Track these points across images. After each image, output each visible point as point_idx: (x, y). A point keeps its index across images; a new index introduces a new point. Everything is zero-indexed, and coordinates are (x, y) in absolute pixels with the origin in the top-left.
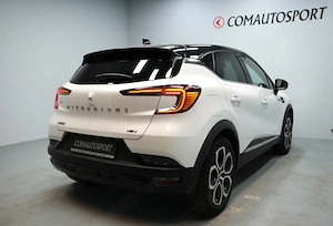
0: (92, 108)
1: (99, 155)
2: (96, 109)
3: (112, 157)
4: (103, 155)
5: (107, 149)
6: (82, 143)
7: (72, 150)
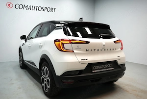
0: (103, 50)
1: (107, 69)
2: (105, 50)
3: (113, 68)
4: (109, 69)
5: (110, 66)
6: (98, 67)
7: (93, 71)
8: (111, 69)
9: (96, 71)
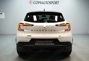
1: (48, 44)
3: (53, 44)
5: (51, 42)
6: (39, 42)
7: (35, 44)
8: (51, 44)
9: (37, 44)
